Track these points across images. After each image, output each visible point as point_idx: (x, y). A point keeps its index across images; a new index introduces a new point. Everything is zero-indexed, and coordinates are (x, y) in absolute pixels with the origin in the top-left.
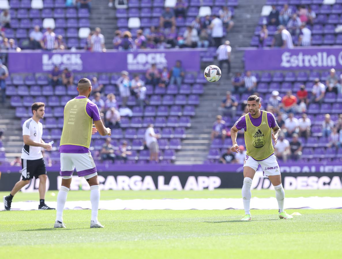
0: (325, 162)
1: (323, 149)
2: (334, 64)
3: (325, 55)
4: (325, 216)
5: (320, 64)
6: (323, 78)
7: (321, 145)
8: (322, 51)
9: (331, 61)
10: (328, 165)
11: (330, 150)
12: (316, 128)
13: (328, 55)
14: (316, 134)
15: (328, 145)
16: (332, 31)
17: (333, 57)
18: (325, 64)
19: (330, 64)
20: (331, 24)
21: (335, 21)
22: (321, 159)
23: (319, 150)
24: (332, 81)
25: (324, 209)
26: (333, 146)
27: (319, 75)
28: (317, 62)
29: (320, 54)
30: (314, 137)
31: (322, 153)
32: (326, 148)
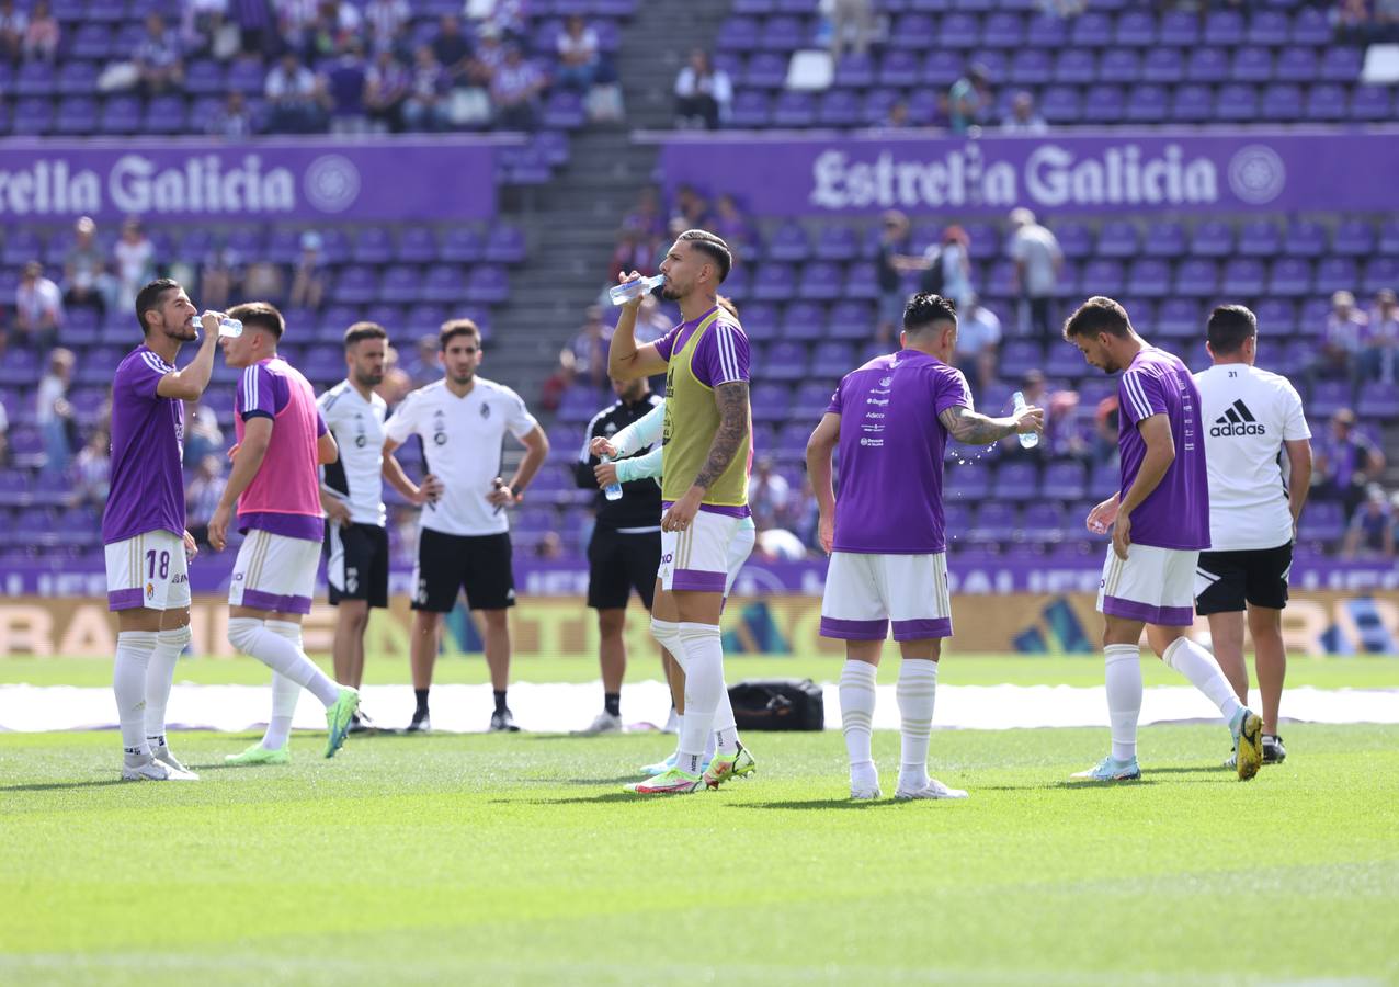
0: (56, 561)
1: (50, 515)
2: (93, 201)
3: (61, 170)
4: (52, 757)
5: (42, 203)
6: (54, 256)
7: (42, 496)
8: (51, 157)
9: (84, 192)
10: (68, 569)
11: (77, 516)
12: (26, 436)
13: (73, 173)
14: (24, 459)
15: (70, 498)
16: (86, 86)
17: (90, 181)
18: (61, 203)
19: (77, 203)
20: (84, 59)
21: (99, 49)
22: (42, 550)
23: (36, 518)
24: (84, 262)
25: (49, 732)
26: (88, 502)
27: (39, 246)
28: (31, 196)
29: (42, 170)
30: (18, 470)
31: (47, 527)
32: (61, 509)
